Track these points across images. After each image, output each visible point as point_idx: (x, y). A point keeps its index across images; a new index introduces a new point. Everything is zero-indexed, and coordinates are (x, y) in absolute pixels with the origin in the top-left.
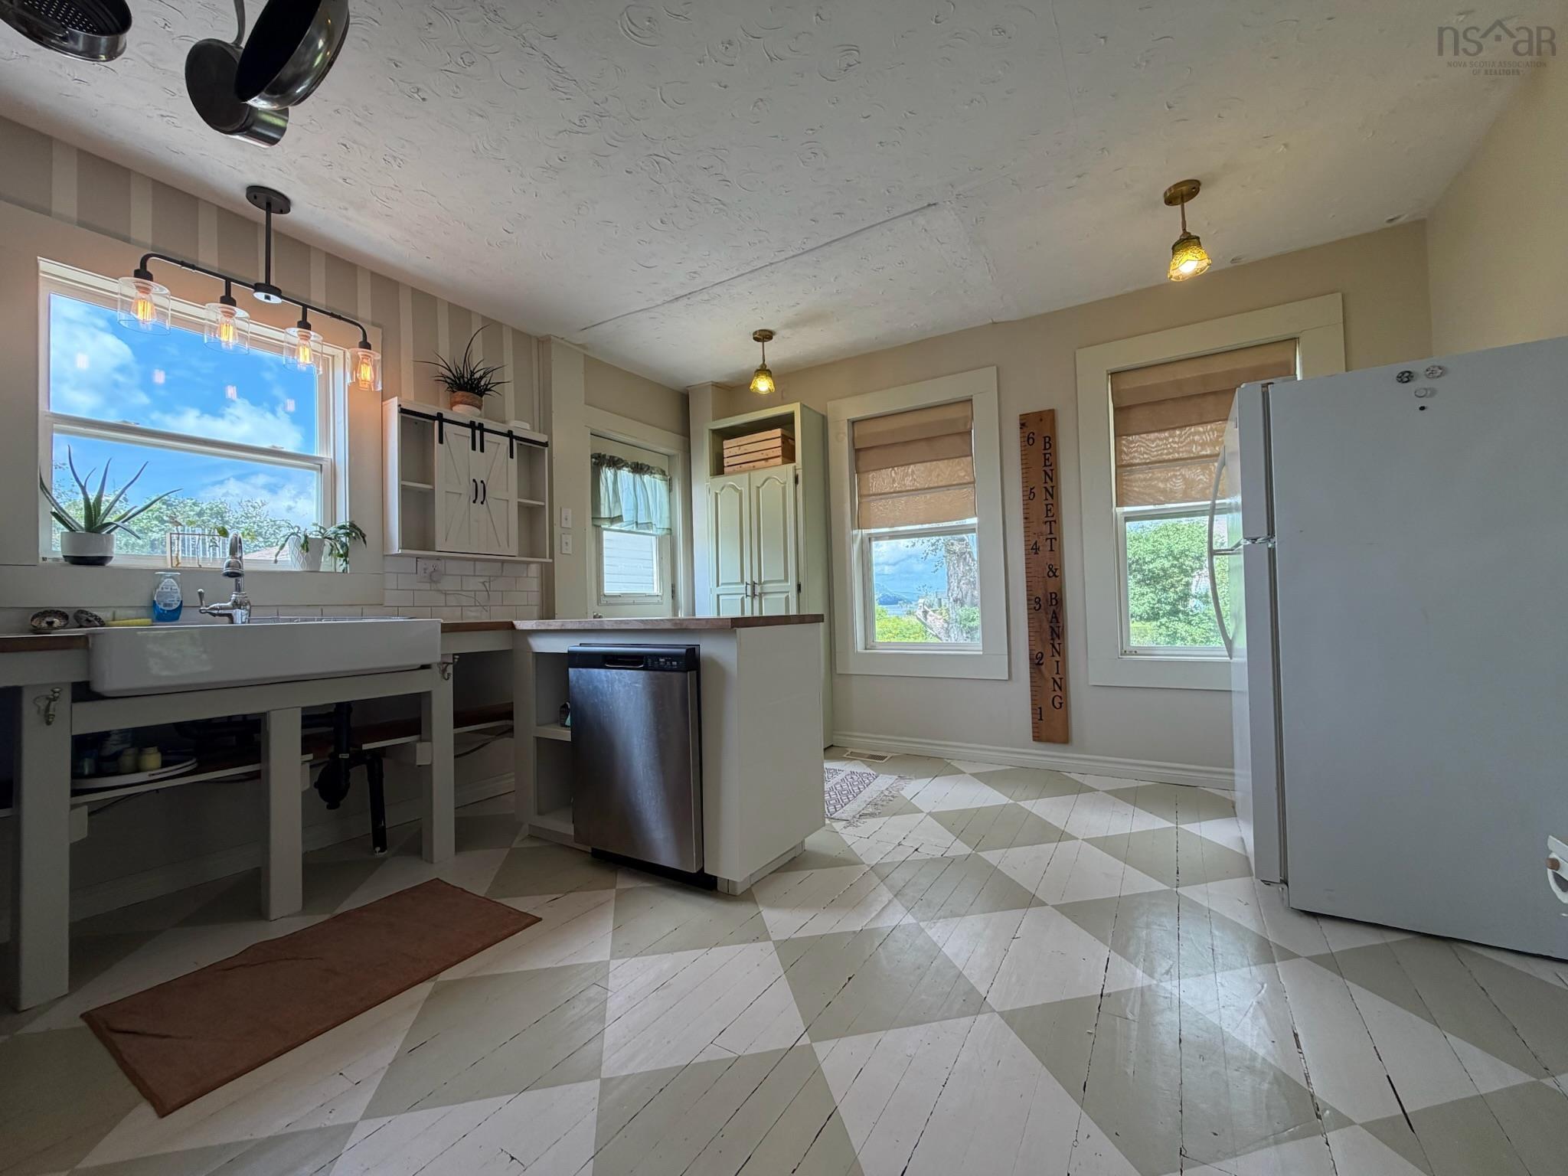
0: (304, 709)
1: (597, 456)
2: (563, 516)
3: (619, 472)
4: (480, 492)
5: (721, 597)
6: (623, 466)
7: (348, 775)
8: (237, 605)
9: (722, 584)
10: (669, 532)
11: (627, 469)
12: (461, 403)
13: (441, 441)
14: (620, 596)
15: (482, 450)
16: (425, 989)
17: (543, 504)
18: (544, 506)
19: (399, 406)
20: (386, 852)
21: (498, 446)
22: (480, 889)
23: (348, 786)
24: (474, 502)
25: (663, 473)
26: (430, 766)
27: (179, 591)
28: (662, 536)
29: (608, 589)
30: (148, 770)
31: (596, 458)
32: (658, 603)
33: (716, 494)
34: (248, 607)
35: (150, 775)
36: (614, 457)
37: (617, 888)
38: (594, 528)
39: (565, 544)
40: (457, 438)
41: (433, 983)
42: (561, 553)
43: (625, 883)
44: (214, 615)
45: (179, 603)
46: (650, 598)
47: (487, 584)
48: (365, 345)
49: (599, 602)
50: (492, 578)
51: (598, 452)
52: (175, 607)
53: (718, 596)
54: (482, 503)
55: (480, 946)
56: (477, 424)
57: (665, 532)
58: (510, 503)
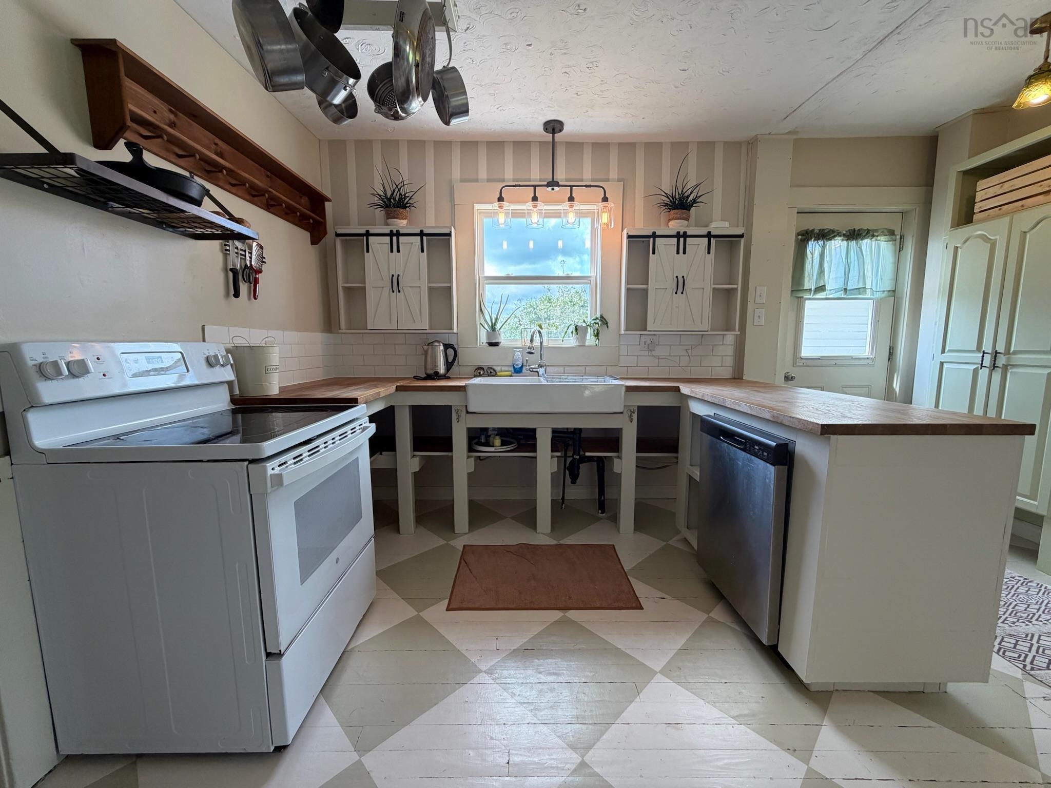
0: (553, 428)
1: (804, 232)
2: (758, 294)
3: (828, 243)
4: (680, 285)
5: (945, 366)
6: (835, 236)
7: (579, 468)
8: (540, 366)
9: (950, 351)
10: (892, 293)
11: (840, 238)
12: (673, 219)
13: (654, 253)
14: (819, 359)
15: (684, 253)
16: (556, 615)
17: (735, 286)
18: (737, 289)
19: (627, 234)
20: (604, 515)
21: (697, 246)
22: (628, 565)
23: (578, 474)
24: (676, 293)
25: (892, 233)
26: (621, 474)
27: (521, 358)
28: (881, 299)
29: (806, 352)
30: (495, 447)
31: (802, 235)
32: (868, 365)
33: (956, 249)
34: (545, 367)
35: (495, 449)
36: (823, 230)
37: (710, 615)
38: (796, 300)
39: (757, 317)
40: (666, 247)
41: (563, 614)
42: (753, 325)
43: (719, 613)
44: (531, 371)
45: (521, 364)
46: (857, 361)
47: (689, 352)
48: (605, 199)
49: (794, 364)
50: (693, 347)
51: (806, 229)
52: (520, 366)
53: (942, 364)
54: (682, 293)
55: (598, 605)
56: (681, 233)
57: (885, 294)
58: (705, 290)
